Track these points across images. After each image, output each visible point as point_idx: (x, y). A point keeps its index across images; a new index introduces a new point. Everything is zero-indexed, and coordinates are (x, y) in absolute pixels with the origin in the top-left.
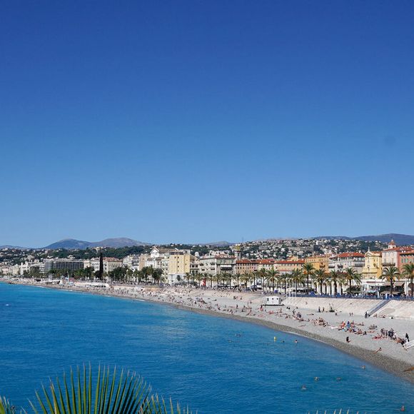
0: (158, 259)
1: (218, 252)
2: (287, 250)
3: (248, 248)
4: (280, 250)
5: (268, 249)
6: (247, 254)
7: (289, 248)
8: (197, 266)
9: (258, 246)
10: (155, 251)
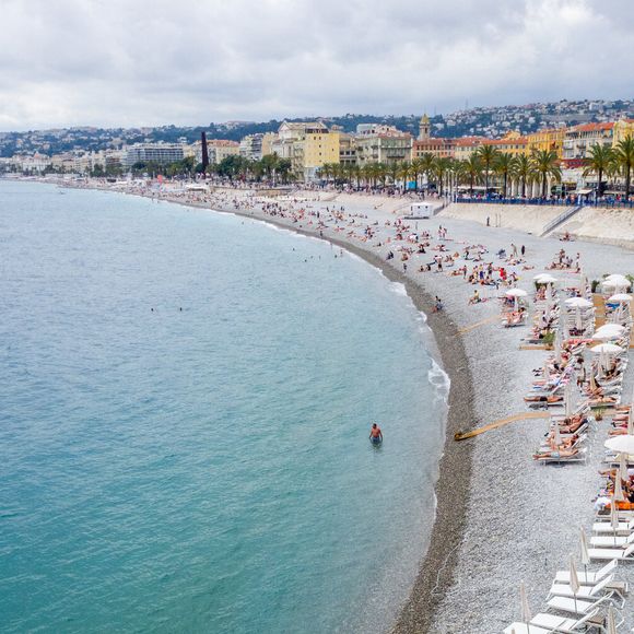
0: (290, 142)
1: (385, 127)
2: (538, 120)
3: (474, 118)
4: (526, 120)
5: (508, 120)
6: (472, 130)
7: (543, 117)
8: (353, 153)
9: (491, 114)
10: (284, 128)
